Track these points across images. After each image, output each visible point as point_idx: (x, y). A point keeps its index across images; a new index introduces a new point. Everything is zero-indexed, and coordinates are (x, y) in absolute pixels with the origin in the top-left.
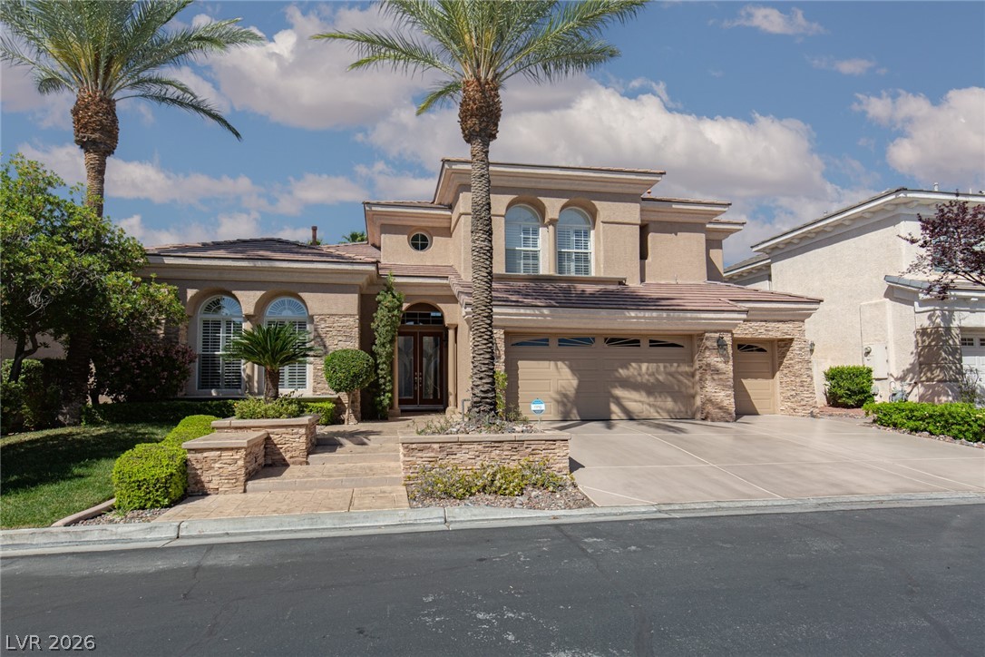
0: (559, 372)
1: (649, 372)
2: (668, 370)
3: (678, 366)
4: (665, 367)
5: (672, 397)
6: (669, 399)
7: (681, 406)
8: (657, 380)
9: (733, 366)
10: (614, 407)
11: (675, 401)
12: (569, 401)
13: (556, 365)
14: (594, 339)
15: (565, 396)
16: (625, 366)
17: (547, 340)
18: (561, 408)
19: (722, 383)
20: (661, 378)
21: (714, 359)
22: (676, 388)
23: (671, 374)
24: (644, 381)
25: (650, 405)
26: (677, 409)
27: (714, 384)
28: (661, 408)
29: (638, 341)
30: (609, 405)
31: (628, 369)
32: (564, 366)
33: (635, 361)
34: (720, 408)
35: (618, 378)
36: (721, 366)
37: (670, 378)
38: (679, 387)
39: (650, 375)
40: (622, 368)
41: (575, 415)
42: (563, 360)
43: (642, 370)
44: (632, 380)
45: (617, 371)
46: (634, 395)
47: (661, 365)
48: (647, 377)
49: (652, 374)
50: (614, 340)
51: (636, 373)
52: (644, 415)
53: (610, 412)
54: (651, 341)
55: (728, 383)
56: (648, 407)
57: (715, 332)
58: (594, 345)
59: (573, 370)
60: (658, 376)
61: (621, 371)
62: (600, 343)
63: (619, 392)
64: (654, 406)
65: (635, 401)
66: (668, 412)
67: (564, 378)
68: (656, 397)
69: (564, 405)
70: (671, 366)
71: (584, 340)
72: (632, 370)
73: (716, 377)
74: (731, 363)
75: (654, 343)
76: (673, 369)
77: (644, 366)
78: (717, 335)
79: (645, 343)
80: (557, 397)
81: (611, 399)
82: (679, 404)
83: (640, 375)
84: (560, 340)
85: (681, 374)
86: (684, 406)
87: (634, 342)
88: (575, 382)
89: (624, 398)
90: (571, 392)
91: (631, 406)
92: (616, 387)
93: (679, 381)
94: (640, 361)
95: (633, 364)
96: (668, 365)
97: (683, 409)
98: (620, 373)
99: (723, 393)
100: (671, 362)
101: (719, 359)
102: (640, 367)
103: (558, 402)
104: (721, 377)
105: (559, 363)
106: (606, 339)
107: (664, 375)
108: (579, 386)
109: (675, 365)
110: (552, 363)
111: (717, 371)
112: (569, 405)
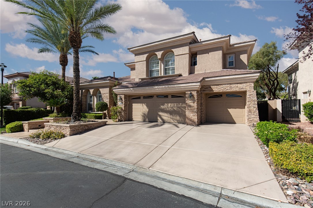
0: (143, 107)
1: (171, 107)
2: (178, 106)
3: (182, 104)
4: (177, 105)
5: (178, 115)
6: (178, 116)
7: (182, 119)
8: (174, 109)
9: (197, 104)
10: (159, 118)
11: (180, 117)
12: (145, 116)
13: (142, 105)
14: (153, 96)
15: (145, 114)
16: (163, 105)
17: (140, 97)
18: (143, 118)
19: (191, 110)
20: (175, 109)
21: (189, 102)
22: (181, 112)
23: (179, 107)
24: (169, 110)
25: (171, 118)
26: (181, 120)
27: (188, 111)
28: (175, 119)
29: (168, 96)
30: (157, 118)
31: (164, 106)
32: (144, 105)
33: (166, 103)
34: (190, 120)
35: (160, 108)
36: (192, 104)
37: (178, 108)
38: (182, 111)
39: (171, 108)
40: (162, 105)
41: (147, 120)
42: (144, 103)
43: (169, 106)
44: (165, 109)
45: (160, 106)
46: (166, 115)
47: (175, 104)
48: (170, 108)
49: (172, 107)
50: (159, 96)
51: (166, 107)
52: (168, 121)
53: (158, 120)
54: (172, 96)
55: (195, 111)
56: (170, 119)
57: (189, 91)
58: (153, 98)
59: (147, 106)
60: (174, 108)
61: (161, 106)
62: (155, 97)
63: (160, 113)
64: (172, 118)
65: (165, 116)
66: (177, 120)
67: (144, 108)
68: (173, 115)
69: (144, 117)
70: (179, 104)
71: (150, 97)
72: (165, 106)
73: (189, 108)
74: (196, 103)
75: (173, 96)
76: (180, 106)
77: (169, 105)
78: (190, 92)
79: (170, 97)
80: (143, 115)
81: (158, 116)
82: (182, 118)
83: (168, 108)
84: (144, 97)
85: (183, 107)
86: (183, 119)
87: (166, 96)
88: (147, 110)
89: (162, 115)
90: (146, 113)
91: (164, 118)
92: (160, 112)
93: (181, 109)
94: (168, 103)
95: (166, 104)
96: (178, 104)
97: (183, 120)
98: (161, 107)
99: (192, 114)
100: (179, 103)
101: (191, 101)
102: (168, 105)
103: (142, 116)
104: (191, 108)
105: (143, 104)
106: (157, 96)
107: (176, 108)
108: (149, 111)
109: (181, 104)
110: (141, 104)
111: (190, 106)
112: (146, 117)
